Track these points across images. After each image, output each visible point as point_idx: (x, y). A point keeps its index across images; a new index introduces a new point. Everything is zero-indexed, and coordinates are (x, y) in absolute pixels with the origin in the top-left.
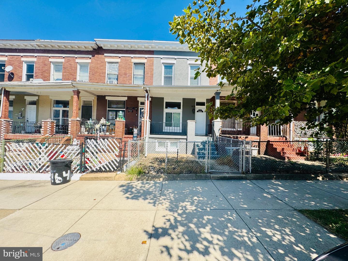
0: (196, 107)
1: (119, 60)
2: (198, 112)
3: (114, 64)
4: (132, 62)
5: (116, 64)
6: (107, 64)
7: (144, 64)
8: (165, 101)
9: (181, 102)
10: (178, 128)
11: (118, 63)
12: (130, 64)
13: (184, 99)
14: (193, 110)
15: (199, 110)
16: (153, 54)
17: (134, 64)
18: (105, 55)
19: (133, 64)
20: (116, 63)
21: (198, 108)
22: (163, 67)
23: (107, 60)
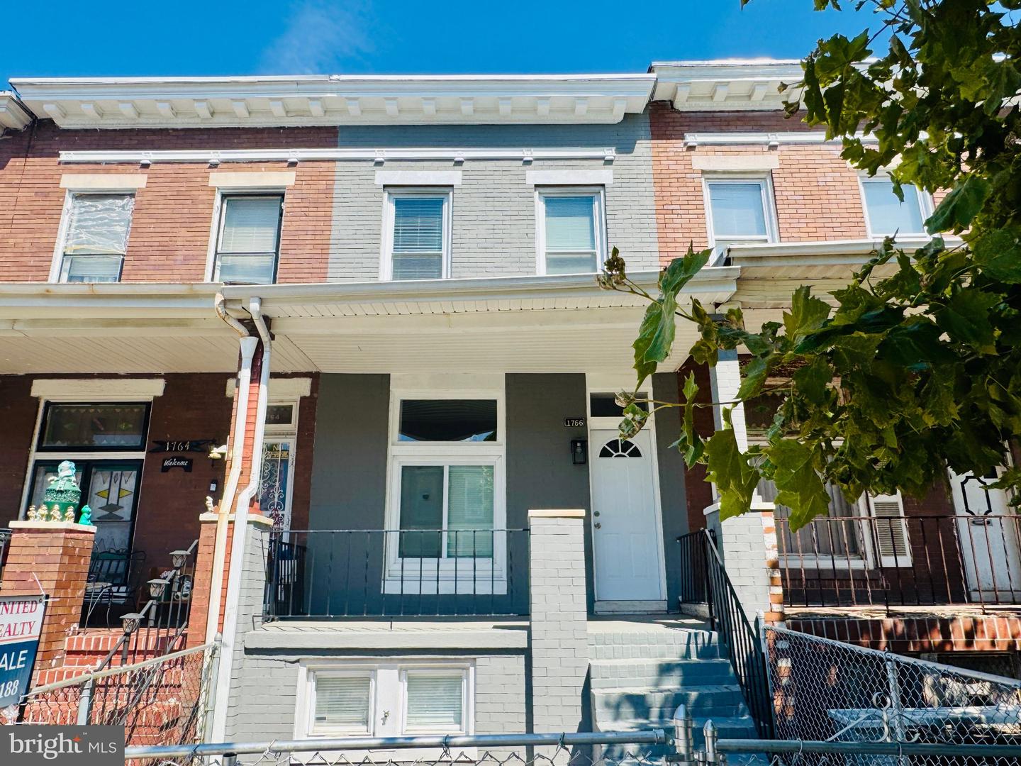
0: (594, 423)
1: (137, 181)
2: (605, 453)
3: (109, 202)
4: (213, 190)
5: (119, 202)
6: (69, 202)
7: (282, 195)
8: (398, 394)
9: (499, 395)
10: (484, 564)
11: (132, 195)
12: (203, 196)
13: (514, 382)
14: (574, 443)
15: (614, 444)
16: (335, 146)
17: (224, 196)
18: (65, 156)
19: (218, 198)
20: (120, 196)
21: (602, 429)
22: (389, 210)
23: (72, 181)
